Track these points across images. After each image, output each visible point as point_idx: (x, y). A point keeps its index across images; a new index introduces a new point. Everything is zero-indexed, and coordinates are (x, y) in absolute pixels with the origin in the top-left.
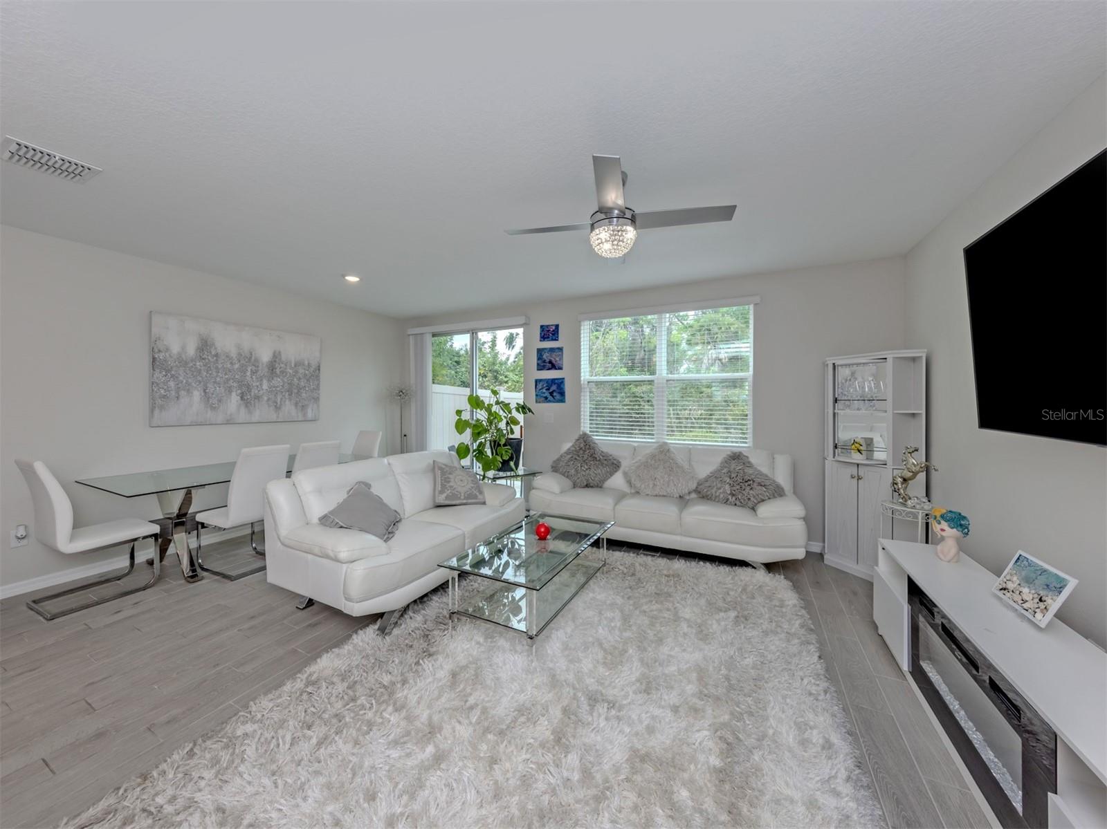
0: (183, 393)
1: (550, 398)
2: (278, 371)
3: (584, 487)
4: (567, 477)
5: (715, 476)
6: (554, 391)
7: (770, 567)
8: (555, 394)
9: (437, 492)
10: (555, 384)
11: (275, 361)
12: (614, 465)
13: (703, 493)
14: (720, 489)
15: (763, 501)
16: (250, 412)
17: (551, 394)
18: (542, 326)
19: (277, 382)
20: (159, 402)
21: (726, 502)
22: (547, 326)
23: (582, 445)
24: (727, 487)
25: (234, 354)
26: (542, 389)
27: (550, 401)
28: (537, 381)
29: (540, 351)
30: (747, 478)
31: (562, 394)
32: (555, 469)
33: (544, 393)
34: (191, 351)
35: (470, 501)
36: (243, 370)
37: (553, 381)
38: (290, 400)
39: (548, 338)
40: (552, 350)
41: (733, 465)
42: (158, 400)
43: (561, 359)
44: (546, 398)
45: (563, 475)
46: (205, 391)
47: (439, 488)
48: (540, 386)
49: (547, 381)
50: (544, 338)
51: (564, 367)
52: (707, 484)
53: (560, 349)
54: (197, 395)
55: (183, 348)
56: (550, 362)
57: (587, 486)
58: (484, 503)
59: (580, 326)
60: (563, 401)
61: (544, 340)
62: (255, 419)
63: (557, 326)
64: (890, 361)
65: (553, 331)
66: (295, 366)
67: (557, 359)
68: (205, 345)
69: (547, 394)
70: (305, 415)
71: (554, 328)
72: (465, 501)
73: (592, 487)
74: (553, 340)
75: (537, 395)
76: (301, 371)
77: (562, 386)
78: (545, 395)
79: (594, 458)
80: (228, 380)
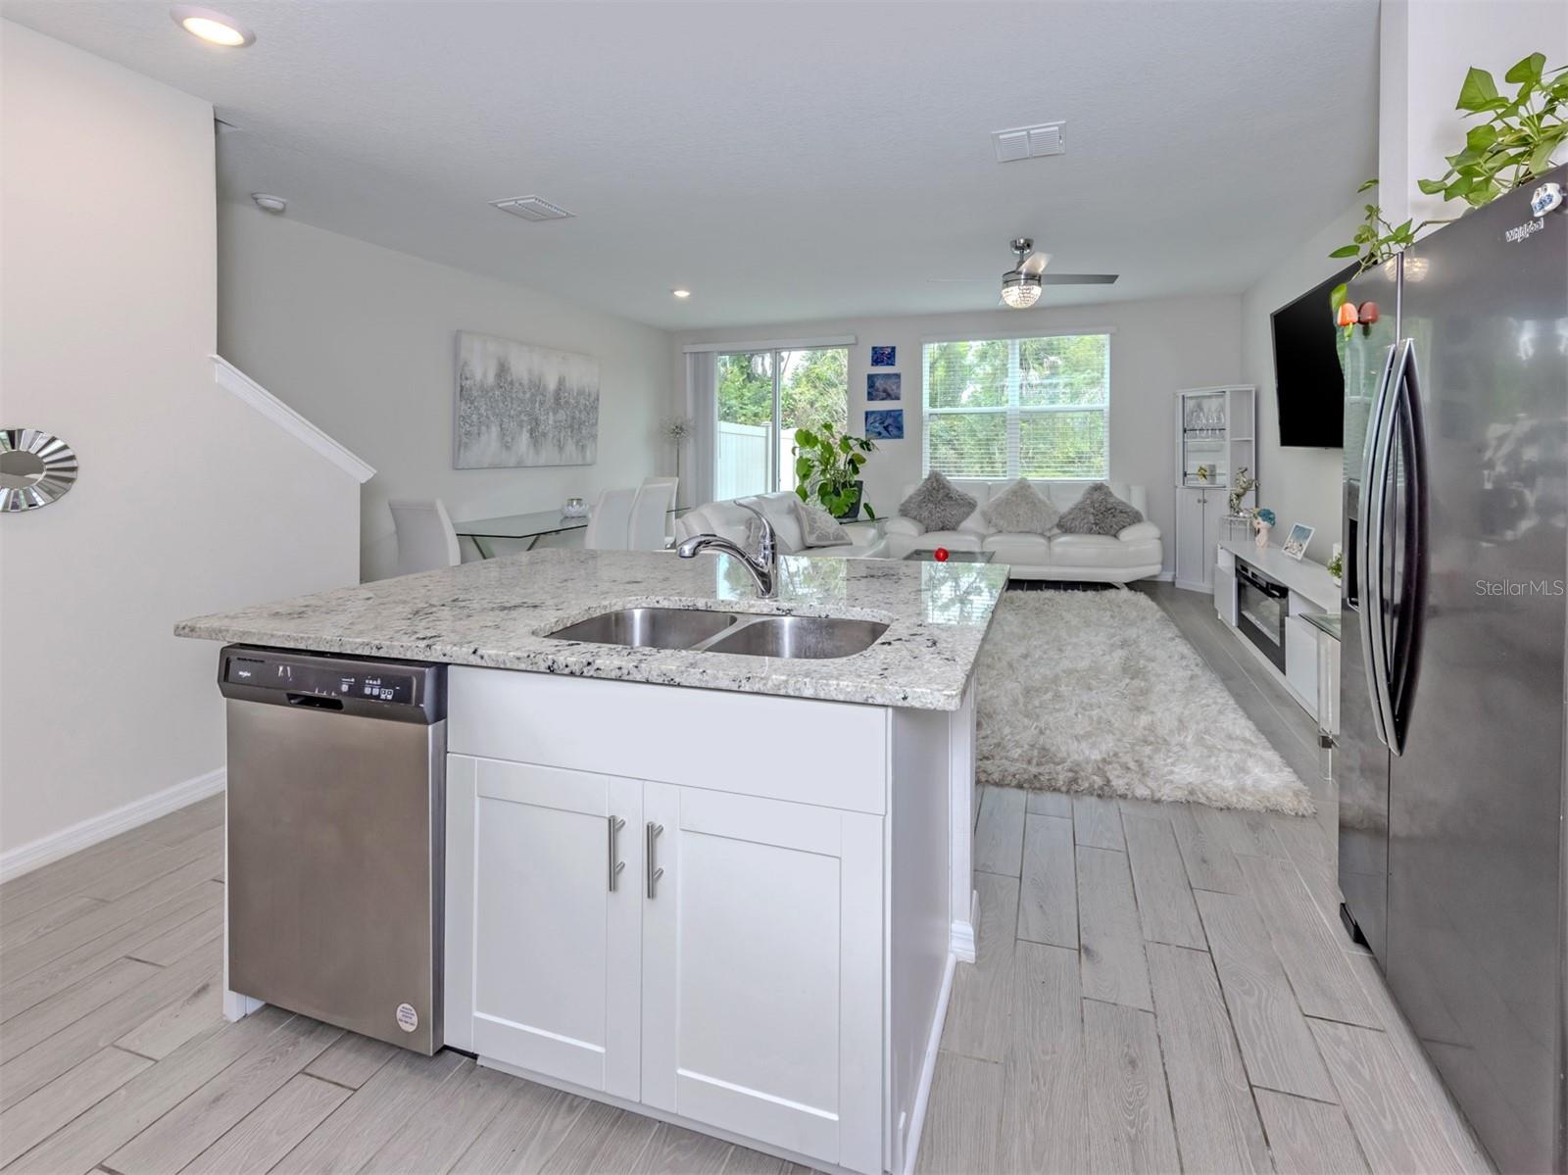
0: (484, 428)
1: (884, 433)
2: (562, 401)
3: (939, 531)
4: (920, 521)
5: (1080, 508)
6: (889, 425)
7: (1132, 586)
8: (890, 429)
9: (806, 533)
10: (891, 416)
11: (560, 389)
12: (971, 505)
13: (1065, 527)
14: (1083, 519)
15: (1124, 527)
16: (537, 452)
17: (886, 428)
18: (874, 348)
19: (561, 415)
20: (464, 439)
21: (1090, 531)
22: (882, 348)
23: (935, 485)
24: (1091, 517)
25: (525, 382)
26: (875, 422)
27: (884, 437)
28: (868, 414)
29: (871, 378)
30: (1109, 506)
31: (900, 428)
32: (904, 512)
33: (876, 428)
34: (491, 379)
35: (838, 542)
36: (533, 401)
37: (889, 413)
38: (572, 437)
39: (883, 362)
40: (888, 376)
41: (1096, 495)
42: (463, 436)
43: (899, 387)
44: (880, 434)
45: (915, 518)
46: (501, 425)
47: (807, 529)
48: (871, 420)
49: (880, 413)
50: (876, 362)
51: (902, 397)
52: (1072, 516)
53: (898, 376)
54: (495, 430)
55: (485, 375)
56: (885, 391)
57: (943, 529)
58: (851, 544)
59: (922, 349)
60: (900, 436)
61: (877, 365)
62: (542, 462)
63: (893, 349)
64: (1228, 393)
65: (889, 354)
66: (578, 394)
67: (894, 387)
68: (503, 370)
69: (880, 429)
70: (584, 457)
71: (889, 350)
72: (833, 542)
73: (948, 529)
74: (888, 364)
75: (867, 430)
76: (582, 401)
77: (900, 419)
78: (877, 430)
79: (948, 496)
80: (520, 413)
